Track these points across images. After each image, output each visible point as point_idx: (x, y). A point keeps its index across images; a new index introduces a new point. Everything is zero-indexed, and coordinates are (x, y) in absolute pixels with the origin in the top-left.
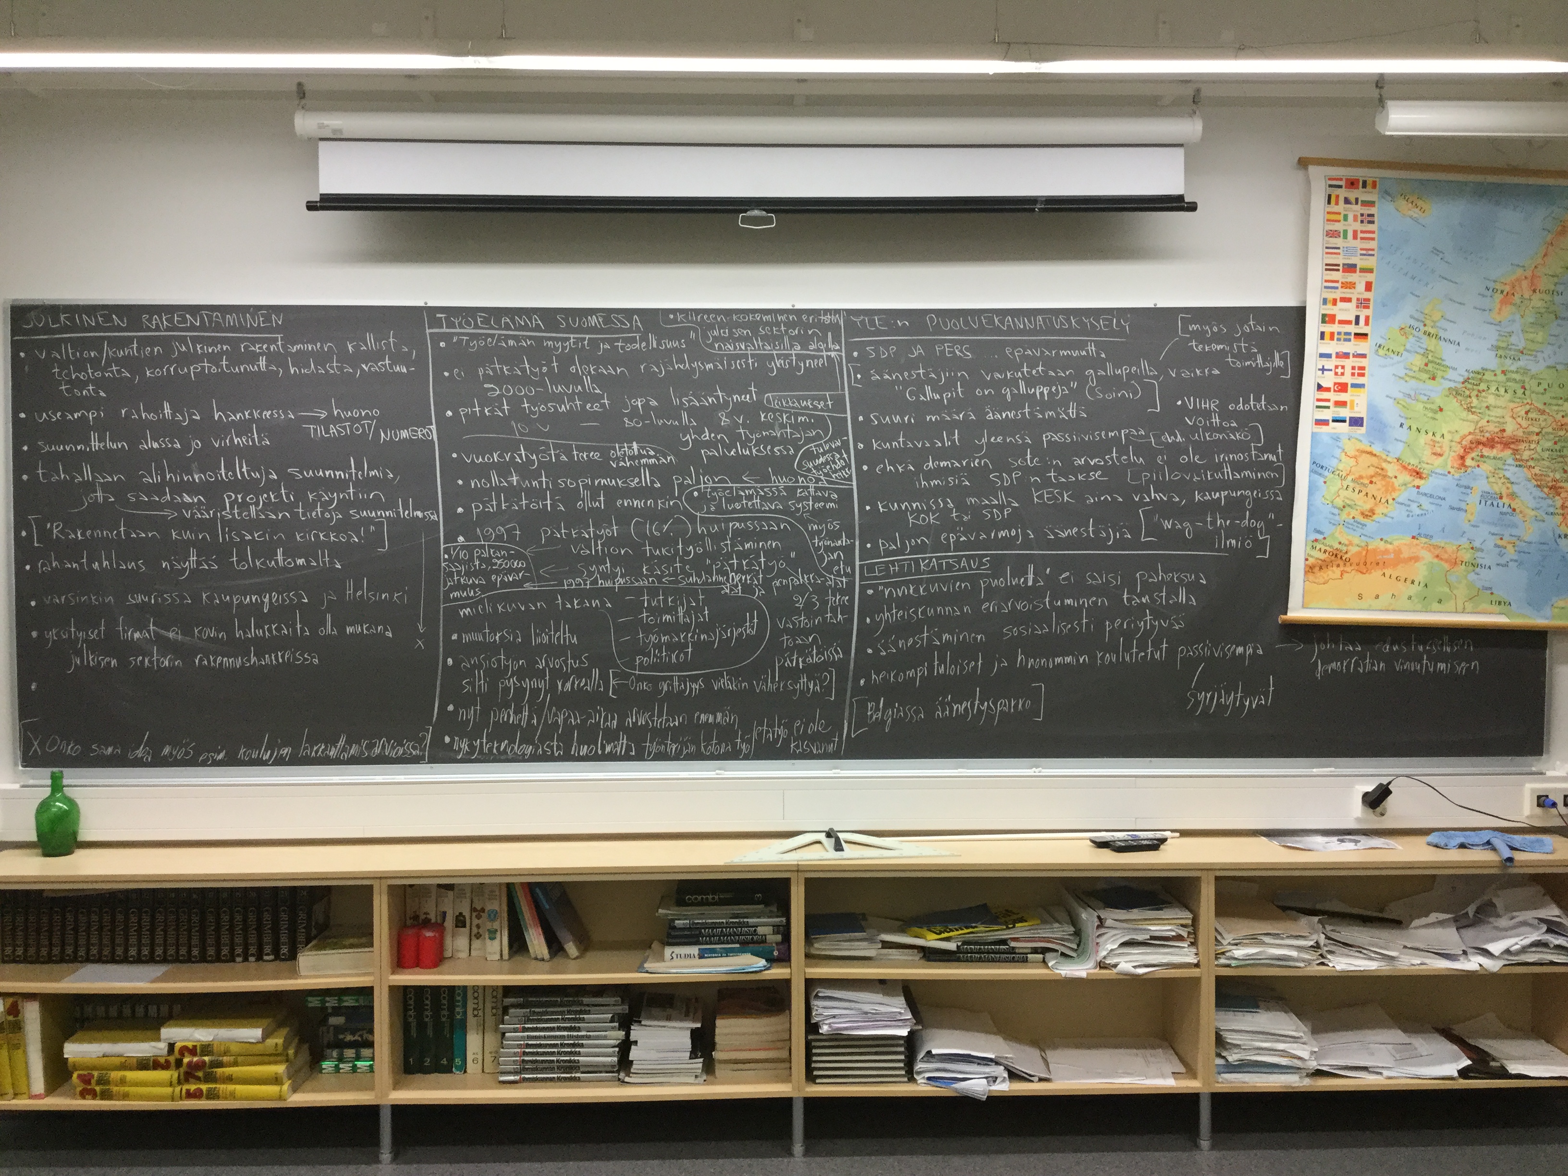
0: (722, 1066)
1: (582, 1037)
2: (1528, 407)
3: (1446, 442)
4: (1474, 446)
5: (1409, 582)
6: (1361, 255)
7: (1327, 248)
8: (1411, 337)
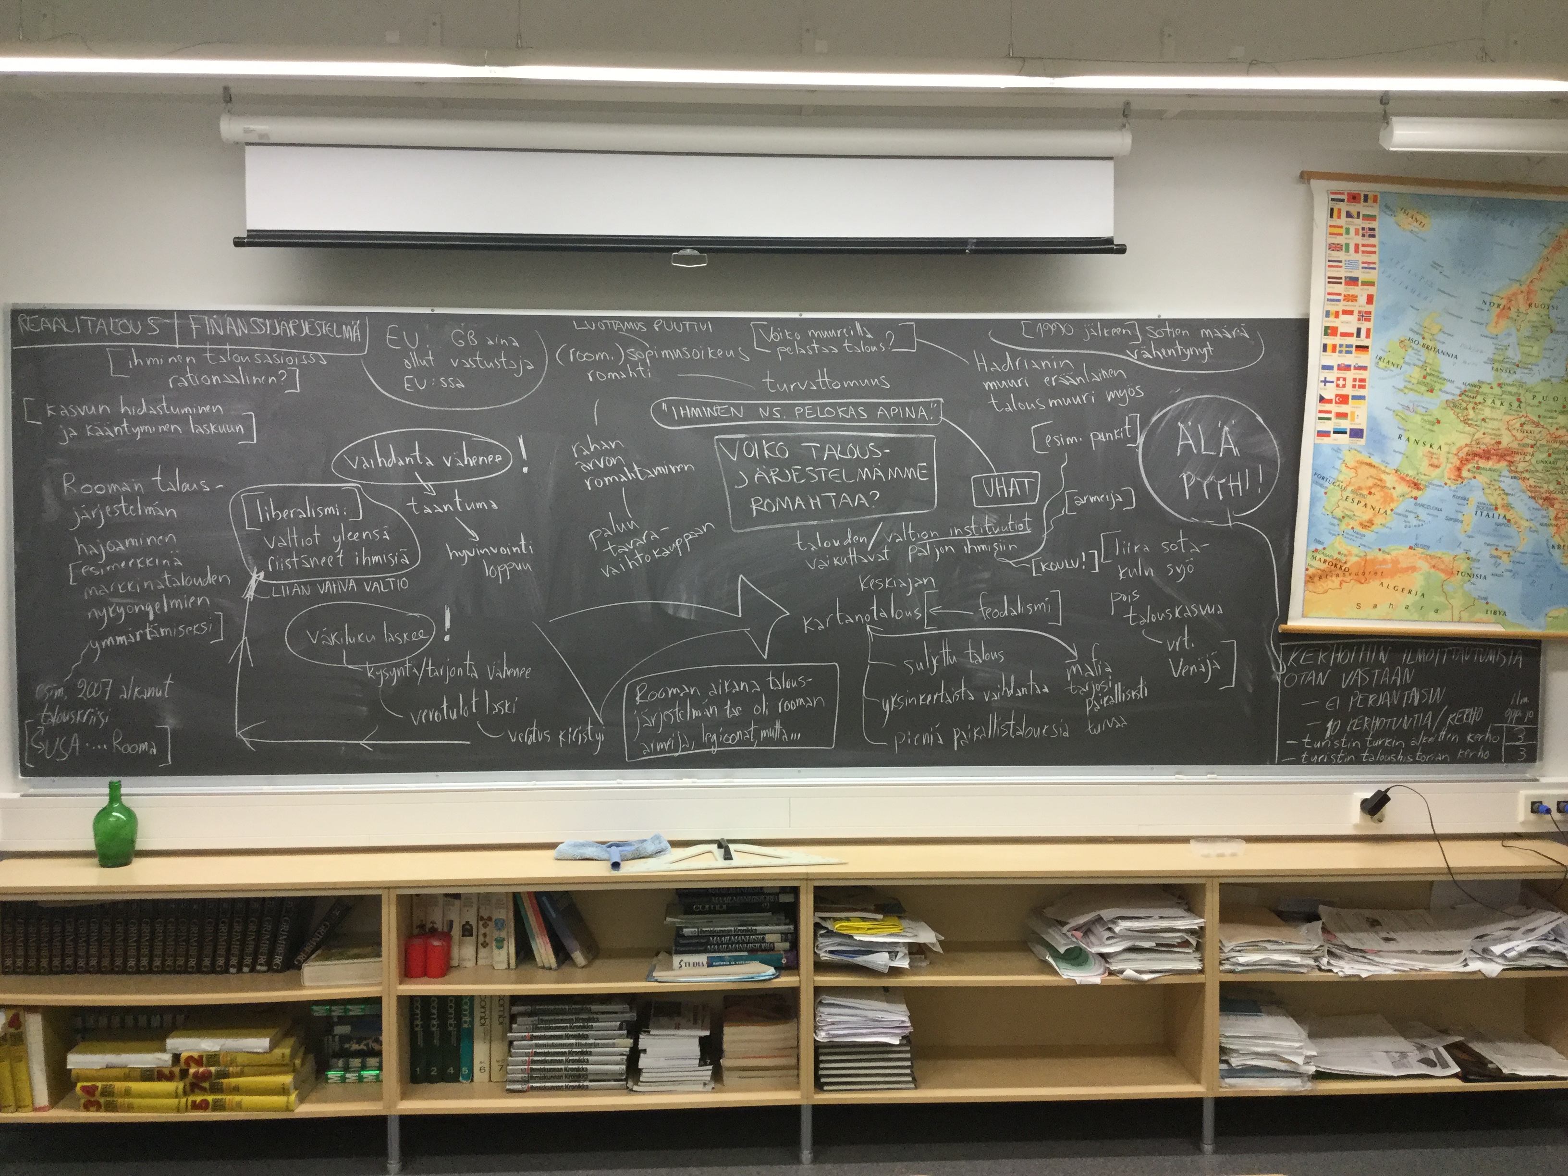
0: (732, 1073)
1: (590, 1045)
2: (1523, 419)
3: (1443, 455)
4: (1469, 457)
5: (1406, 591)
6: (1363, 268)
7: (1329, 261)
8: (1410, 350)
